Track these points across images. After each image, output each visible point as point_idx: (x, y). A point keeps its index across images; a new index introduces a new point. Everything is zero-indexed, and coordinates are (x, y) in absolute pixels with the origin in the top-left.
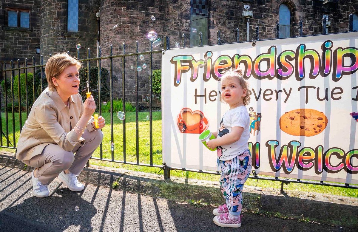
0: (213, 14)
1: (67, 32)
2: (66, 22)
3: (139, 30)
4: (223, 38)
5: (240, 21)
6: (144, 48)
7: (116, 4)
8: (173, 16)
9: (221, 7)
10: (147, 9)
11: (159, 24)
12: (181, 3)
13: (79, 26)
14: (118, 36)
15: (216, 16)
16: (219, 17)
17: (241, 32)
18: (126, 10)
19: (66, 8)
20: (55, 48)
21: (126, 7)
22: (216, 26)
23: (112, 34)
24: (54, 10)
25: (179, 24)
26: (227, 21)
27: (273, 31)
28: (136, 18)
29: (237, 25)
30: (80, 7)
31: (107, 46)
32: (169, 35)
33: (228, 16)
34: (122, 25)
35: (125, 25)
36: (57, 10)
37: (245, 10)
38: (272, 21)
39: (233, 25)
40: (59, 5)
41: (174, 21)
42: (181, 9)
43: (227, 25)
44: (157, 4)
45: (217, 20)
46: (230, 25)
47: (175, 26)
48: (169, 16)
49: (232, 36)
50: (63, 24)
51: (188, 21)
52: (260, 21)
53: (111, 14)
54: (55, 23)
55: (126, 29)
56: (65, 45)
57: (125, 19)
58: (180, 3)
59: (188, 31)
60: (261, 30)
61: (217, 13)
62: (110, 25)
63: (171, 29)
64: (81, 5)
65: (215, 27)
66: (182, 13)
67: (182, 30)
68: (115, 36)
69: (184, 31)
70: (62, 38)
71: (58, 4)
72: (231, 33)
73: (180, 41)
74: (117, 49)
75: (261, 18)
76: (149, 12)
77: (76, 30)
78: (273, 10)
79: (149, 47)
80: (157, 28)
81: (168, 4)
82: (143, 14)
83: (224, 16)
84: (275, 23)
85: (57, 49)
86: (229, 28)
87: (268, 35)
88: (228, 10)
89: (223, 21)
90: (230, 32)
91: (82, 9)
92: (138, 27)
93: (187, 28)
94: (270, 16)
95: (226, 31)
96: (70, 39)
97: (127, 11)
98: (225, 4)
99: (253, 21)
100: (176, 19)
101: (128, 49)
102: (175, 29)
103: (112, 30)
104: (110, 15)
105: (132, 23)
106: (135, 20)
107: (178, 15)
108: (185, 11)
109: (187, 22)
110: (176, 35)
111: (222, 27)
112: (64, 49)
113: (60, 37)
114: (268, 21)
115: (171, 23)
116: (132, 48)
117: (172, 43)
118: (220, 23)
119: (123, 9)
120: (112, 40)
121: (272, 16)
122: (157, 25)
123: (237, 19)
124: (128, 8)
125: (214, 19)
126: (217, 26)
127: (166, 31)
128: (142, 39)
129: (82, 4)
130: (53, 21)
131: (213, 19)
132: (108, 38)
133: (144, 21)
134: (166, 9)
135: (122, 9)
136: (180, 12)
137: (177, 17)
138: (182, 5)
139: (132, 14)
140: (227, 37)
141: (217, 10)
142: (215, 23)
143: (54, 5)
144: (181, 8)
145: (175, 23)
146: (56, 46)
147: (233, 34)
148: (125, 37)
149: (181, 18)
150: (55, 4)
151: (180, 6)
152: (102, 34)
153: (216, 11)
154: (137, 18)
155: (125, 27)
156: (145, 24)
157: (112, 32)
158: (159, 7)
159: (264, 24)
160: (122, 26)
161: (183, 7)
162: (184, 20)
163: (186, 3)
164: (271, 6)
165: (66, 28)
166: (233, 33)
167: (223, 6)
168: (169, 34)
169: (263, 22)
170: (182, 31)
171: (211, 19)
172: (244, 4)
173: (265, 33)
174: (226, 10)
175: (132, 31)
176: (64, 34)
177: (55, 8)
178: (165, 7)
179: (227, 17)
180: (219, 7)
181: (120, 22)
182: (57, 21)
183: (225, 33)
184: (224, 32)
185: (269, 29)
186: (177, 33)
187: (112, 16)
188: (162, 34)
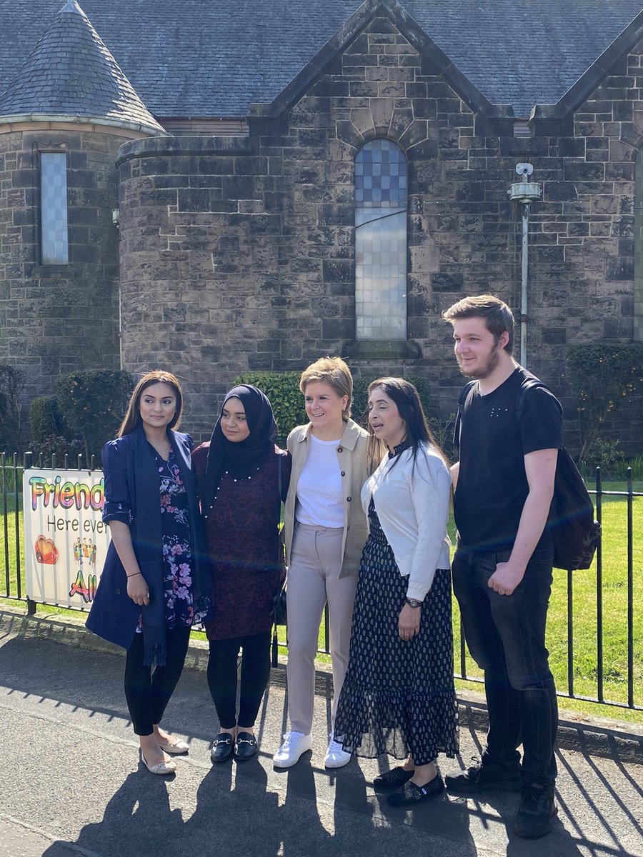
0: (419, 202)
1: (40, 264)
2: (36, 238)
3: (214, 265)
4: (449, 269)
5: (503, 213)
6: (228, 311)
7: (153, 198)
8: (305, 220)
9: (443, 178)
10: (233, 207)
11: (266, 243)
12: (327, 181)
13: (70, 248)
14: (160, 282)
15: (429, 205)
16: (437, 209)
17: (504, 245)
18: (177, 212)
19: (36, 201)
20: (12, 309)
21: (177, 205)
22: (428, 235)
23: (146, 277)
24: (7, 209)
25: (323, 238)
26: (462, 219)
27: (611, 232)
28: (205, 233)
29: (493, 227)
30: (71, 197)
31: (135, 309)
32: (294, 271)
33: (463, 202)
34: (168, 254)
35: (177, 253)
36: (14, 208)
37: (518, 179)
38: (608, 201)
39: (478, 227)
40: (19, 194)
41: (306, 233)
42: (327, 198)
43: (461, 229)
44: (259, 190)
45: (432, 219)
46: (470, 227)
47: (311, 247)
48: (293, 220)
49: (476, 260)
50: (29, 245)
51: (348, 228)
52: (566, 207)
53: (142, 224)
54: (9, 243)
55: (181, 264)
56: (37, 300)
57: (177, 236)
58: (323, 180)
59: (348, 257)
60: (571, 233)
61: (429, 196)
62: (140, 253)
63: (300, 256)
64: (75, 192)
65: (424, 238)
66: (330, 207)
67: (329, 255)
68: (153, 283)
69: (336, 258)
70: (29, 282)
71: (16, 192)
72: (474, 250)
73: (325, 286)
74: (160, 318)
75: (572, 195)
76: (238, 212)
77: (65, 259)
78: (611, 169)
79: (241, 307)
80: (263, 254)
81: (288, 187)
82: (222, 221)
83: (452, 205)
84: (619, 207)
85: (17, 310)
86: (466, 237)
87: (593, 247)
88: (465, 184)
89: (448, 218)
90: (469, 250)
91: (78, 201)
92: (212, 254)
93: (342, 250)
94: (601, 188)
95: (457, 248)
96: (49, 283)
97: (182, 216)
98: (456, 167)
99: (544, 209)
100: (313, 227)
101: (188, 316)
102: (310, 254)
103: (146, 267)
104: (140, 226)
105: (198, 246)
106: (202, 238)
107: (317, 215)
108: (339, 201)
109: (342, 233)
110: (314, 271)
111: (445, 238)
112: (34, 310)
113: (24, 280)
114: (596, 204)
115: (298, 238)
116: (197, 312)
117: (303, 295)
118: (440, 224)
119: (172, 209)
120: (146, 293)
121: (609, 186)
122: (260, 247)
123: (493, 208)
124: (183, 208)
125: (420, 215)
126: (431, 235)
127: (286, 262)
128: (224, 286)
129: (76, 189)
130: (6, 235)
131: (418, 216)
132: (138, 287)
133: (227, 238)
134: (285, 201)
135: (169, 209)
136: (324, 206)
137: (314, 221)
138: (328, 185)
139: (194, 223)
140: (460, 265)
141: (430, 188)
142: (425, 226)
143: (7, 194)
144: (327, 194)
145: (310, 238)
146: (15, 303)
147: (478, 254)
148: (177, 284)
149: (327, 221)
150: (9, 192)
151: (324, 188)
152: (124, 275)
153: (427, 192)
154: (208, 231)
155: (177, 258)
156: (230, 247)
157: (146, 272)
158: (266, 198)
159: (583, 215)
160: (169, 256)
161: (333, 190)
162: (334, 227)
163: (339, 179)
164: (605, 157)
165: (37, 255)
166: (478, 250)
167: (449, 174)
168: (293, 269)
169: (579, 209)
170: (331, 257)
171: (413, 216)
172: (517, 159)
173: (585, 241)
174: (458, 185)
175: (194, 269)
176: (32, 272)
177: (10, 202)
178: (283, 195)
179: (460, 205)
180: (438, 180)
181: (165, 245)
182: (13, 237)
183: (456, 252)
184: (451, 249)
185: (598, 225)
186: (316, 266)
187: (143, 229)
188: (275, 271)
